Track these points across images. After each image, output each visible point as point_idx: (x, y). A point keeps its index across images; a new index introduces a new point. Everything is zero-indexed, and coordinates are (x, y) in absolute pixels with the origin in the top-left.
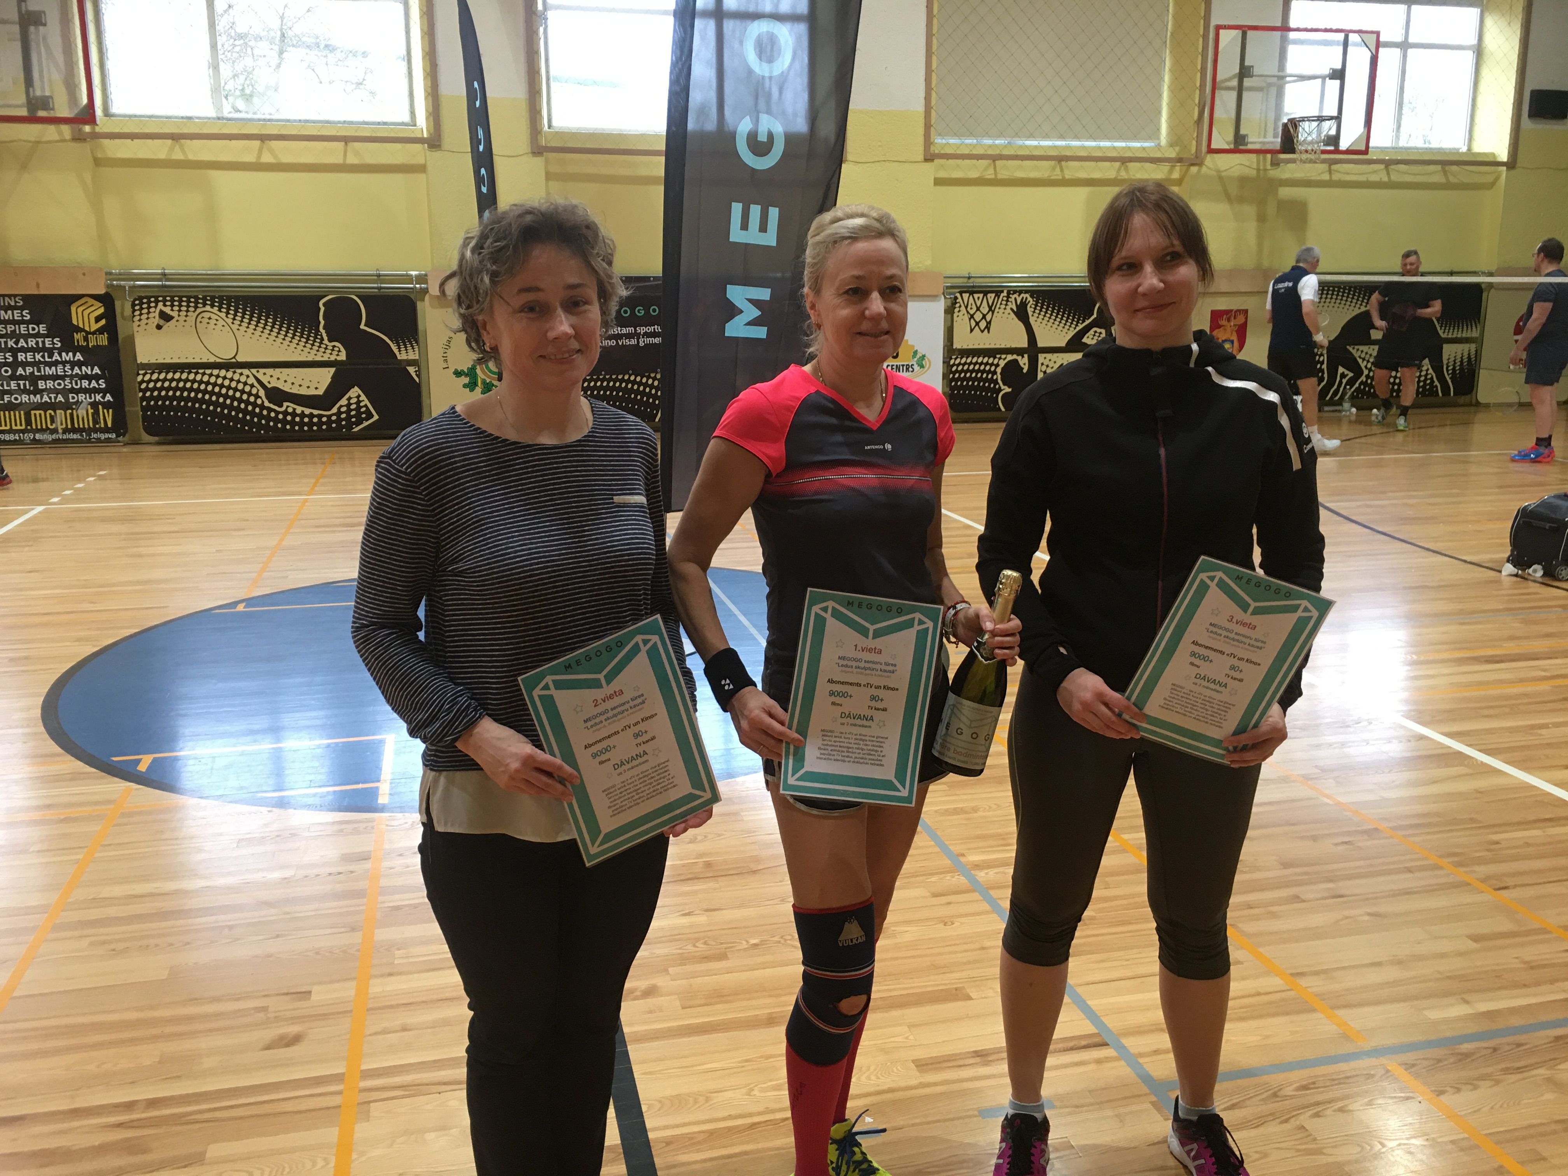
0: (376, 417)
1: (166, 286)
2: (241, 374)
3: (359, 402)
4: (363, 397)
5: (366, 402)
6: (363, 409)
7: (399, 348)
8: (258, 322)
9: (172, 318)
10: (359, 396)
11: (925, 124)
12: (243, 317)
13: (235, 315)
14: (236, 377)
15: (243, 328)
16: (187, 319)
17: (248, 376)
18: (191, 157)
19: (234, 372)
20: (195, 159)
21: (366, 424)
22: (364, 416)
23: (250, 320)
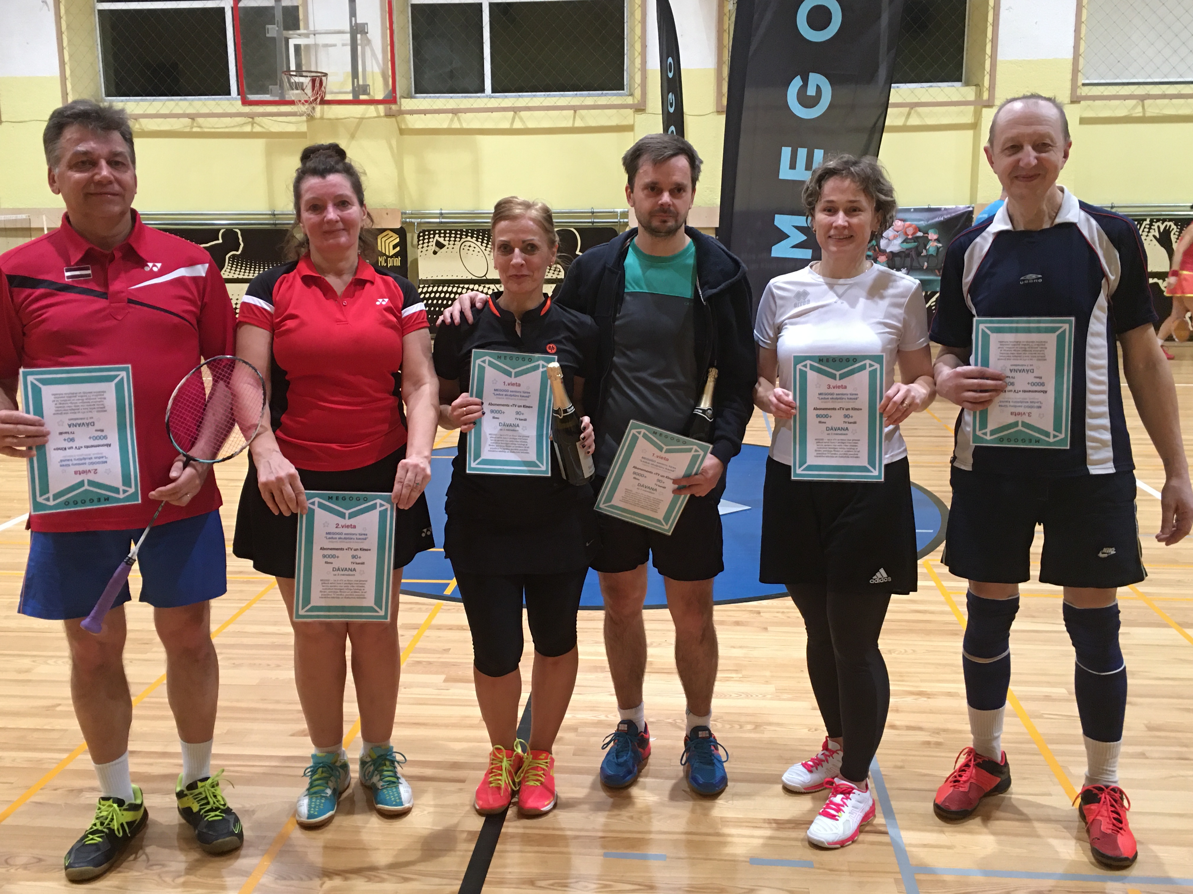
1: (441, 223)
9: (443, 246)
11: (1073, 70)
14: (485, 290)
16: (454, 246)
18: (465, 126)
20: (468, 127)
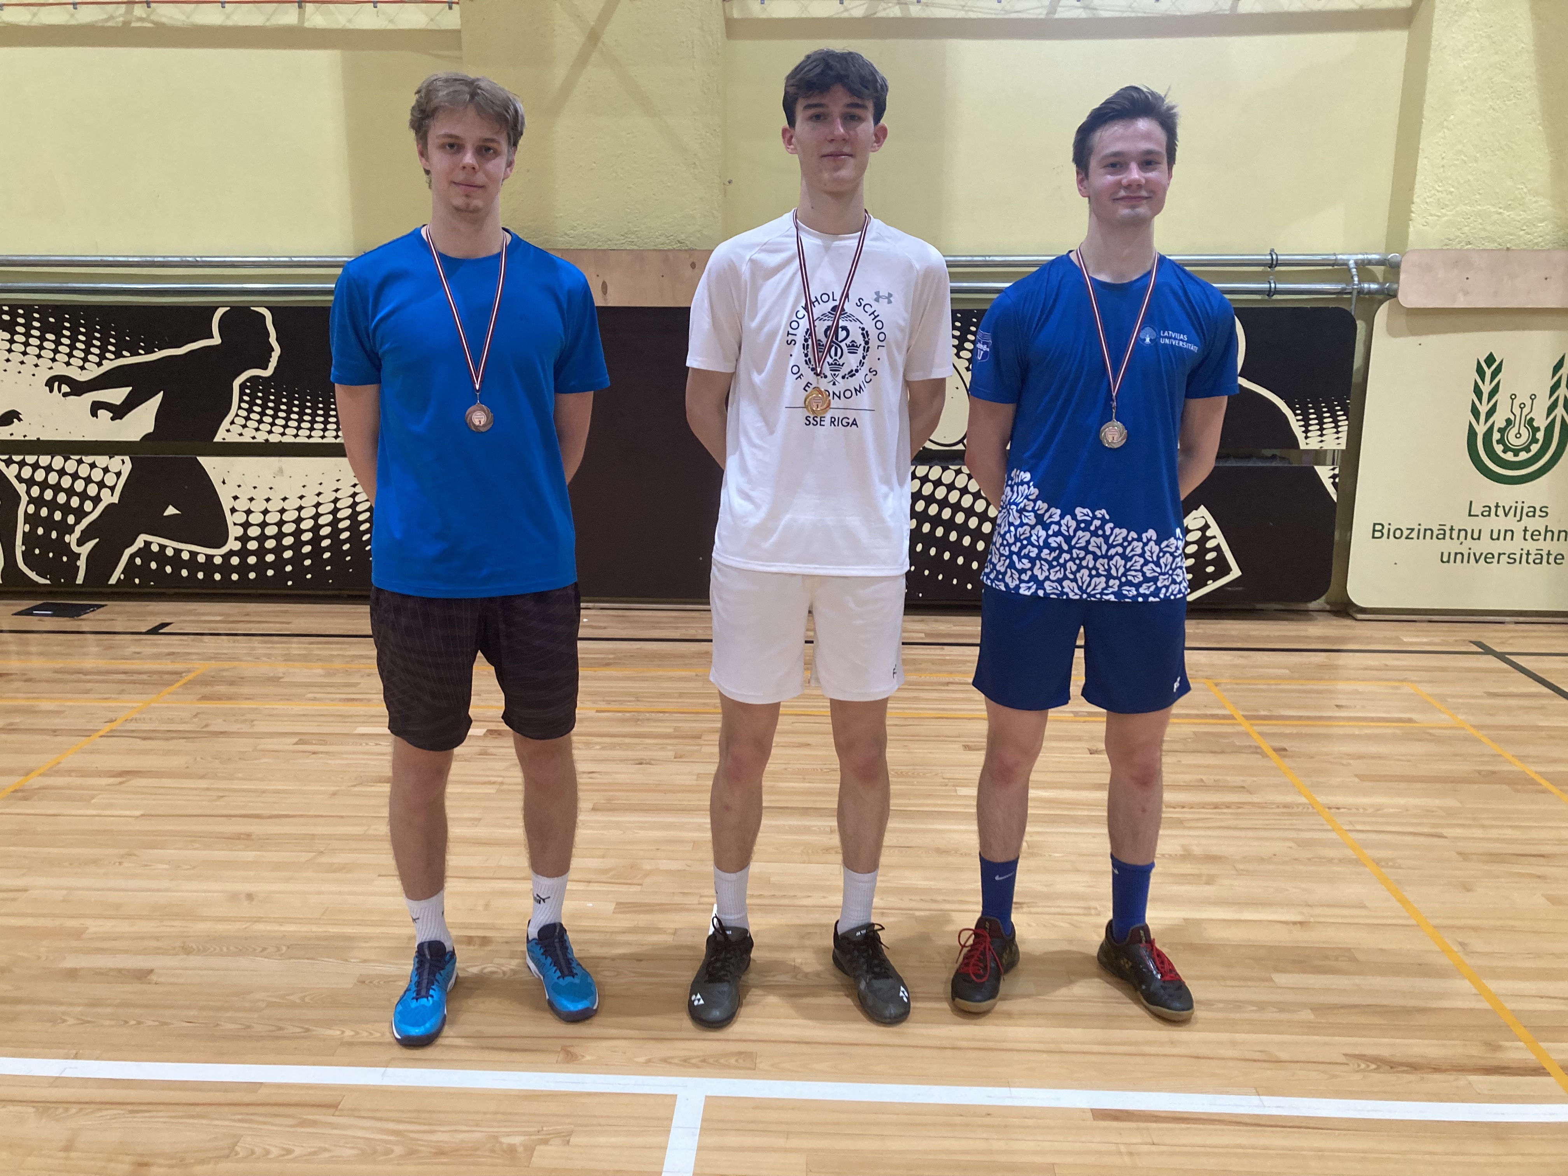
0: (1236, 572)
3: (1204, 539)
4: (1214, 530)
5: (1221, 540)
6: (1210, 556)
7: (1306, 426)
10: (1206, 527)
21: (1212, 586)
22: (1210, 569)
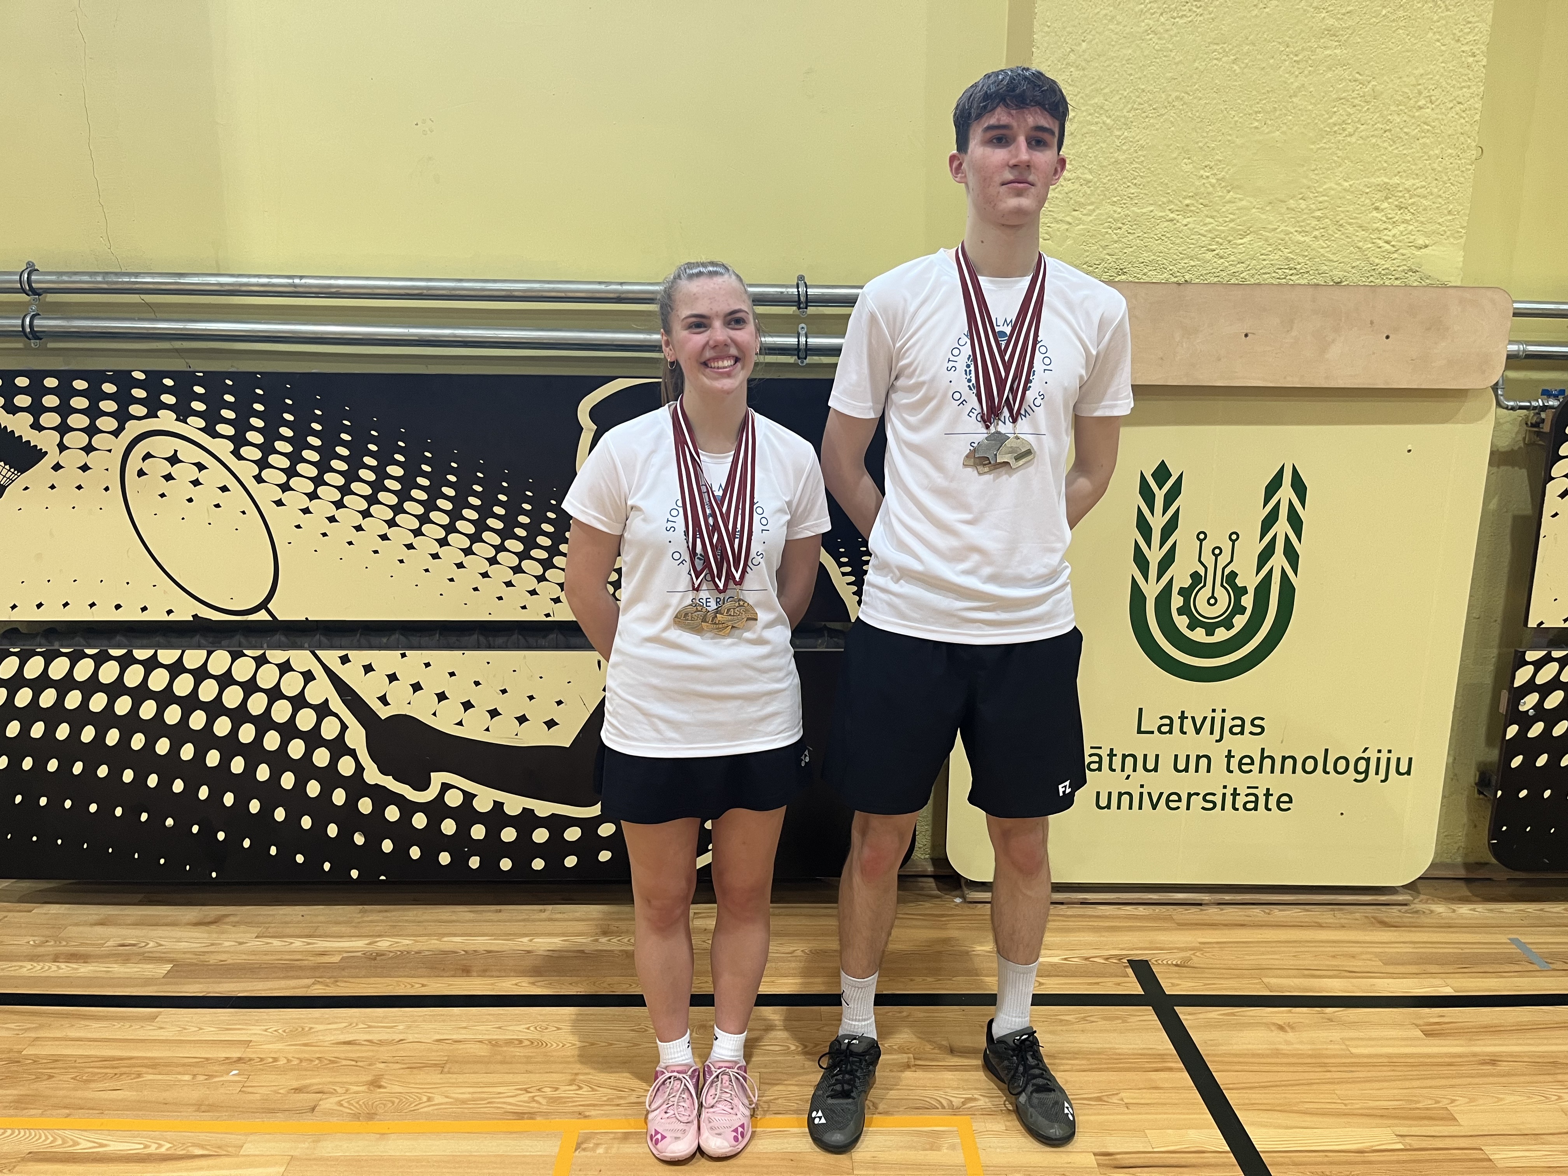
2: (285, 668)
8: (351, 476)
9: (38, 454)
12: (295, 458)
13: (267, 449)
14: (267, 677)
15: (296, 500)
16: (91, 459)
17: (308, 677)
19: (261, 661)
23: (323, 467)
